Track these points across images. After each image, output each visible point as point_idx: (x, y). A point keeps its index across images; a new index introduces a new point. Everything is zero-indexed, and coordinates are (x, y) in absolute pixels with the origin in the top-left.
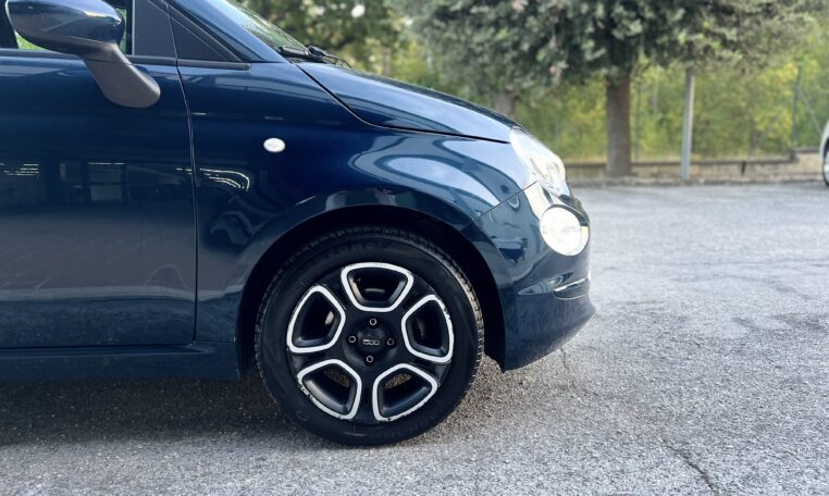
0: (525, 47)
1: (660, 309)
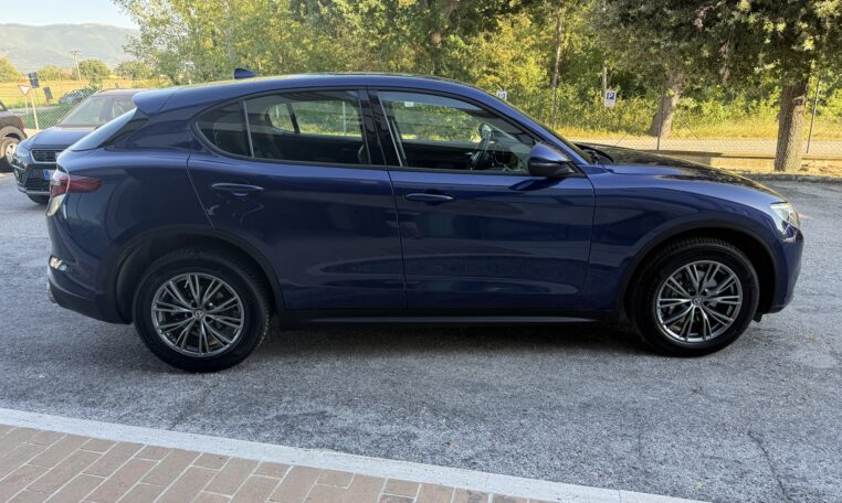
1: (778, 337)
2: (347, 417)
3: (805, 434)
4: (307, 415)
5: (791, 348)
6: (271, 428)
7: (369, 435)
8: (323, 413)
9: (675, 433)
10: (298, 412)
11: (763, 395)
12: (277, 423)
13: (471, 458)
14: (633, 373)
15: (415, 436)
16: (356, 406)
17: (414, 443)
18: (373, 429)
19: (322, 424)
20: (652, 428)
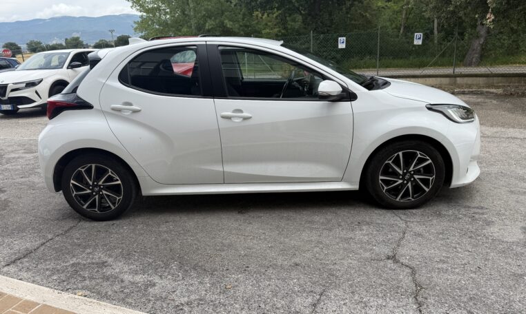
2: (118, 267)
3: (465, 300)
4: (93, 264)
5: (489, 223)
6: (63, 272)
7: (122, 281)
8: (103, 263)
9: (353, 293)
10: (89, 261)
11: (444, 262)
12: (69, 269)
13: (182, 304)
14: (347, 240)
15: (154, 285)
16: (130, 259)
17: (150, 290)
18: (127, 278)
19: (98, 271)
20: (337, 286)
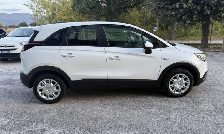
0: (179, 16)
1: (196, 100)
2: (51, 131)
4: (39, 130)
12: (28, 133)
19: (42, 133)
